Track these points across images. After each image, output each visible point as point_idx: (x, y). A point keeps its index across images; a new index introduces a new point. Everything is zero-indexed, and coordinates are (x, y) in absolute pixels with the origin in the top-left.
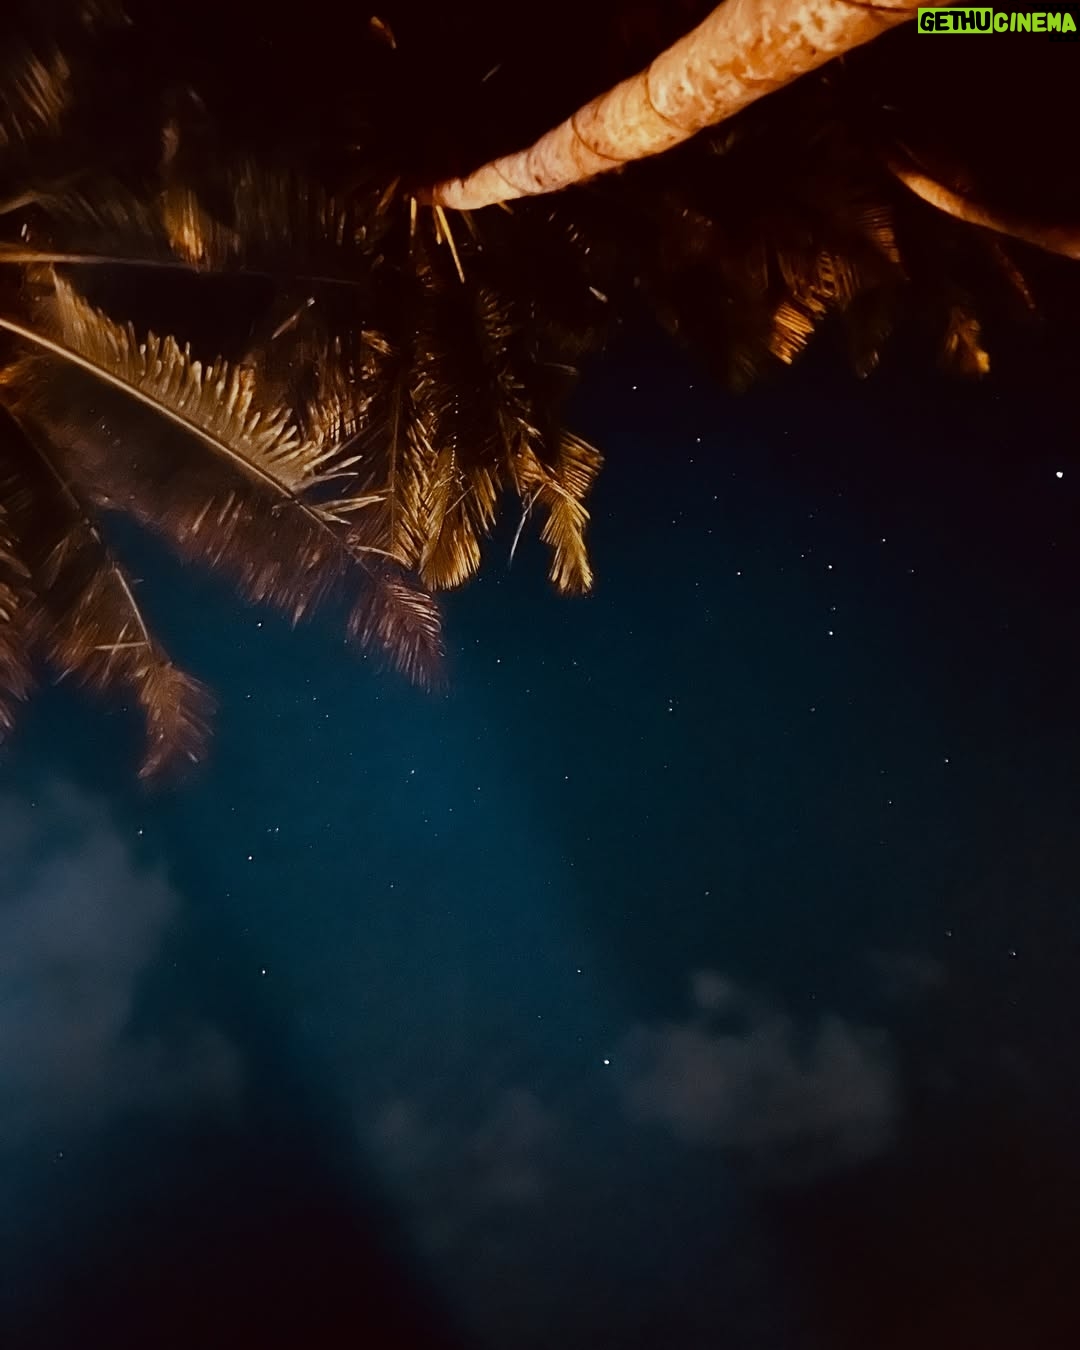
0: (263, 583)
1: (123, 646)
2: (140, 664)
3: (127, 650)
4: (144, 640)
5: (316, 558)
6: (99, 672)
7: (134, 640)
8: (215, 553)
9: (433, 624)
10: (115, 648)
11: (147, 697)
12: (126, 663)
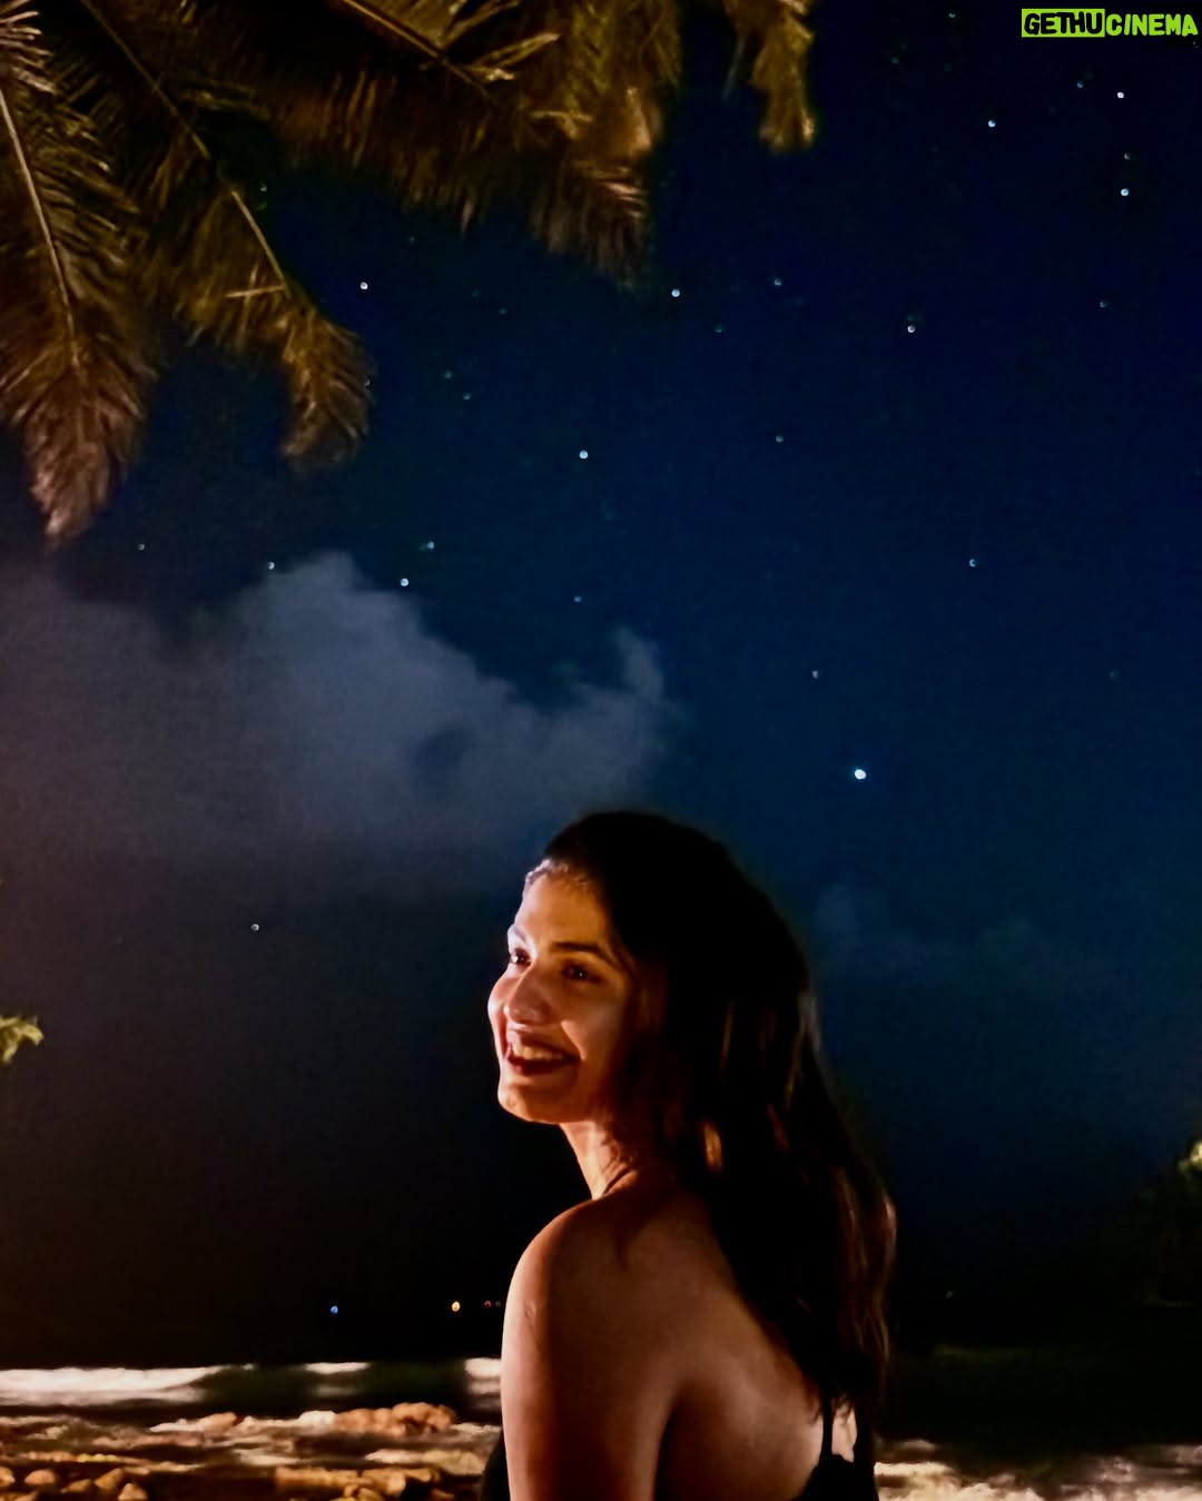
0: (418, 177)
1: (258, 291)
2: (279, 313)
3: (264, 296)
4: (278, 282)
5: (480, 134)
6: (233, 328)
7: (268, 283)
8: (354, 144)
9: (636, 207)
10: (248, 294)
11: (290, 355)
12: (264, 312)
